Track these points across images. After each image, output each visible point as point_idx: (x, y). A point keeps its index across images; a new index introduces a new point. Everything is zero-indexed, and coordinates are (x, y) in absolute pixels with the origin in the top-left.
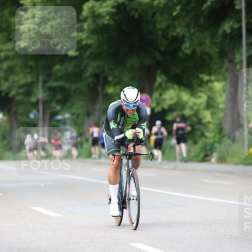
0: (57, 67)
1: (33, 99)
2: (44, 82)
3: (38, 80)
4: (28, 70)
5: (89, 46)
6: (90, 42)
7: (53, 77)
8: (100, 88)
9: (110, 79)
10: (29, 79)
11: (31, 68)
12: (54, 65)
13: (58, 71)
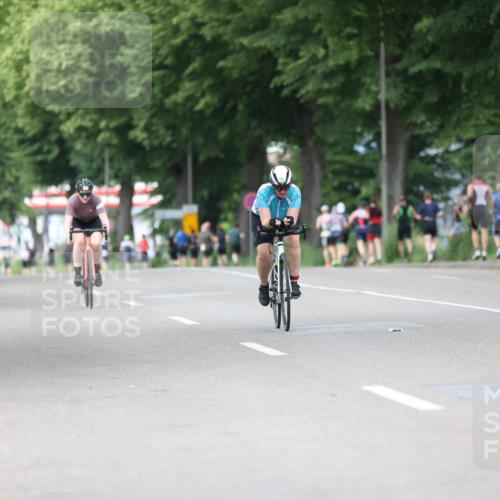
2: (392, 60)
7: (414, 47)
12: (418, 18)
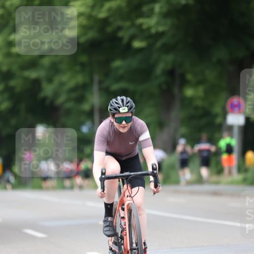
0: (117, 63)
1: (86, 107)
3: (92, 80)
4: (78, 68)
5: (160, 35)
6: (161, 29)
8: (176, 90)
9: (189, 77)
10: (80, 79)
11: (83, 65)
13: (118, 68)
